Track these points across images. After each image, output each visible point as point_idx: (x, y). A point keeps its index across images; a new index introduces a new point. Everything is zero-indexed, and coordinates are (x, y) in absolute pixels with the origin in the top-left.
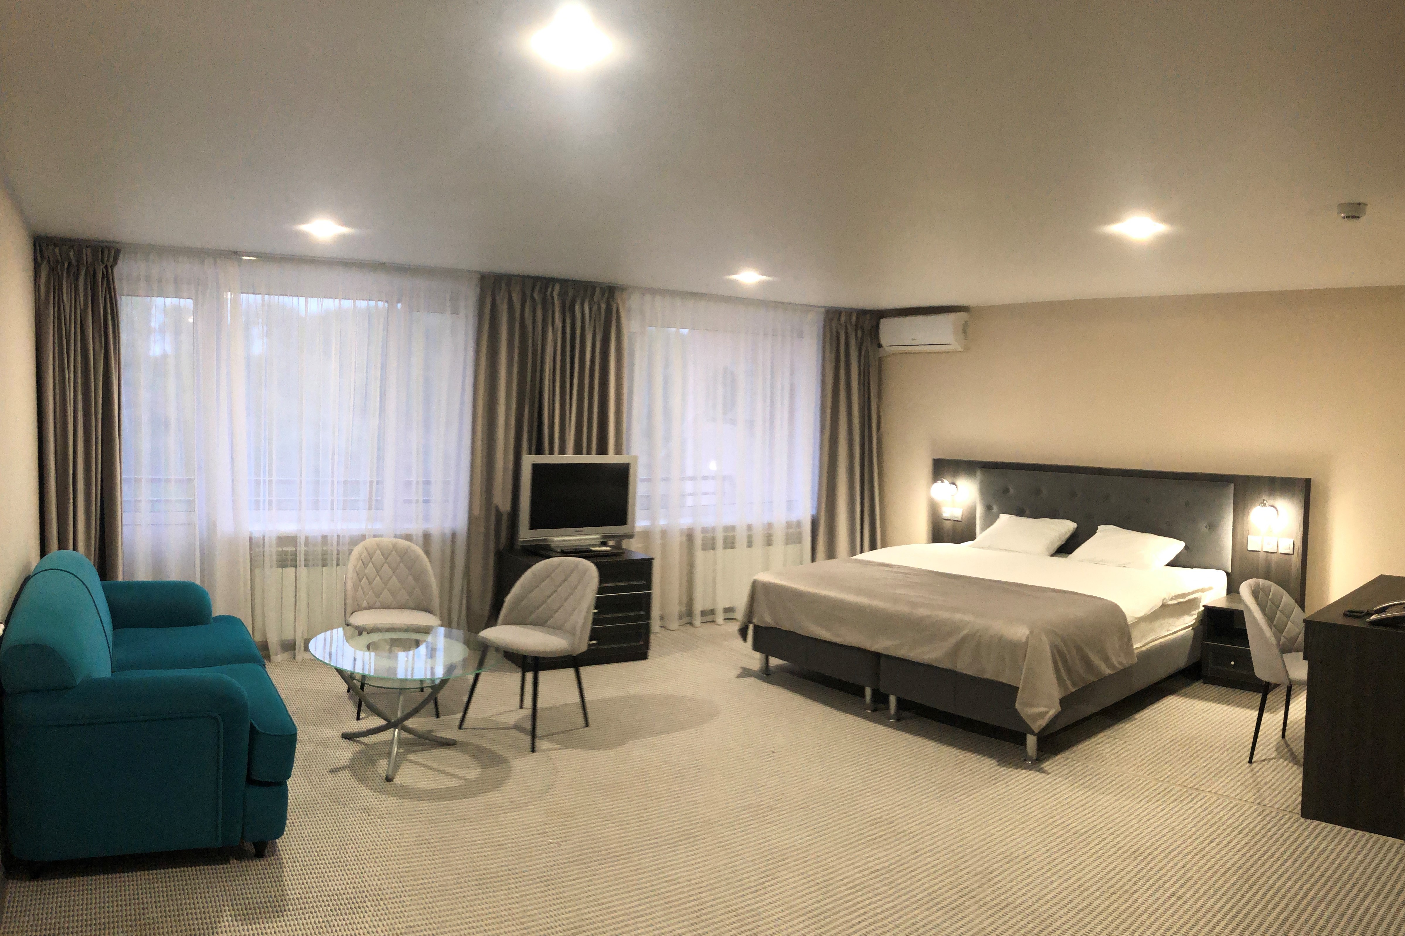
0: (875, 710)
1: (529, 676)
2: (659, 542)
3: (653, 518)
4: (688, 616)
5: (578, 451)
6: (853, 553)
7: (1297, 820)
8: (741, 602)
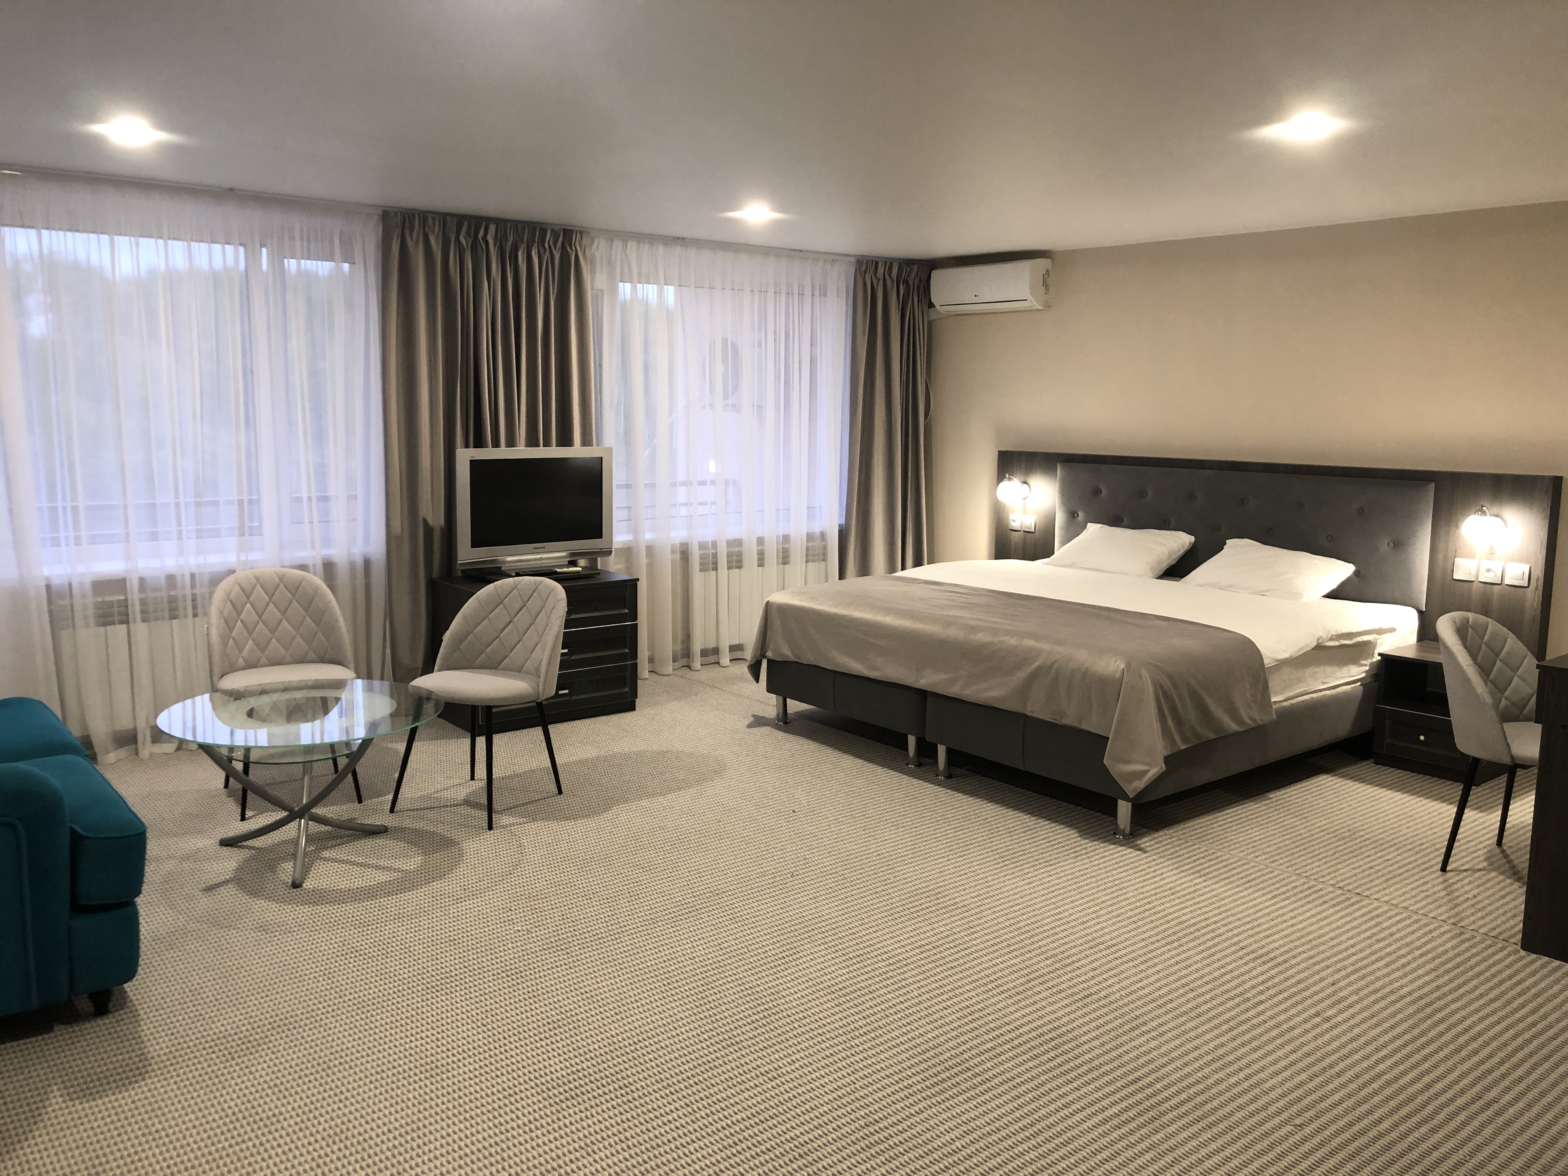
0: (919, 765)
1: (481, 741)
2: (644, 561)
3: (635, 531)
4: (684, 656)
5: (532, 441)
6: (892, 569)
7: (1516, 952)
8: (749, 634)
